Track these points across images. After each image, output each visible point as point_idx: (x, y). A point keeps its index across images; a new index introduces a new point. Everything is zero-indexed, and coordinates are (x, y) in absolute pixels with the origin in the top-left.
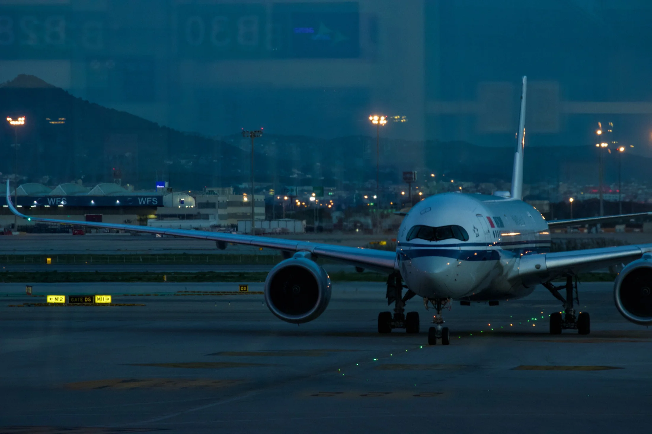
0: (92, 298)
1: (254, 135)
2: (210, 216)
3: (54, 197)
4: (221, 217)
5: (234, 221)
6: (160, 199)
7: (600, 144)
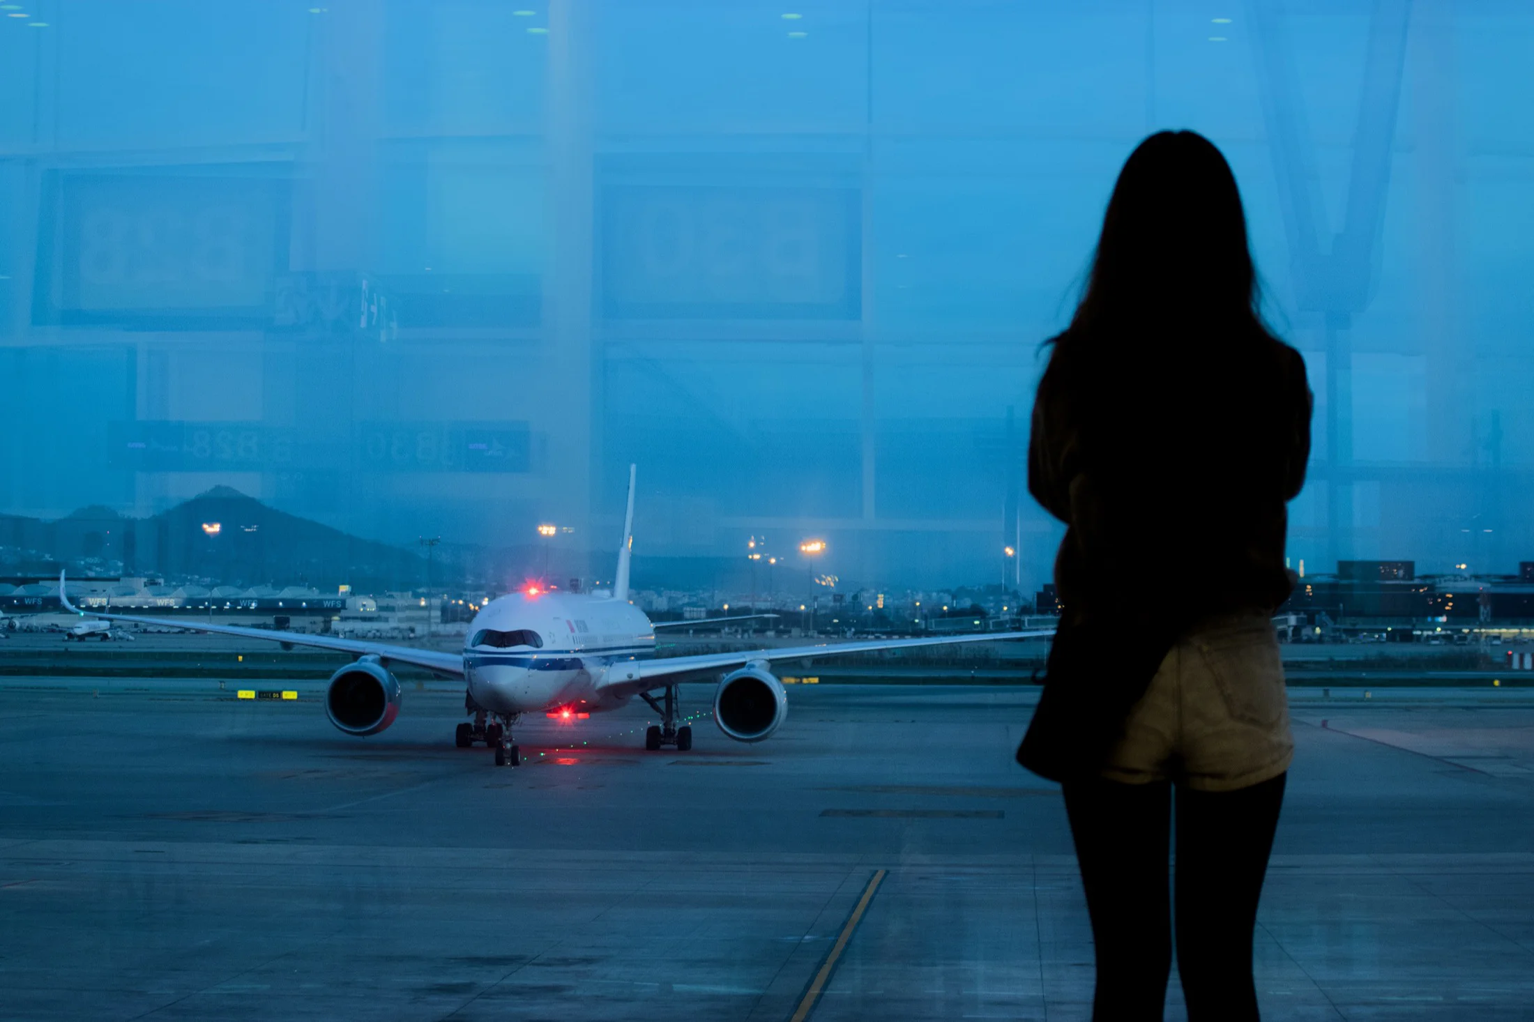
0: (280, 693)
1: (432, 543)
2: (390, 619)
3: (248, 599)
4: (400, 620)
5: (412, 624)
6: (343, 602)
7: (752, 555)
